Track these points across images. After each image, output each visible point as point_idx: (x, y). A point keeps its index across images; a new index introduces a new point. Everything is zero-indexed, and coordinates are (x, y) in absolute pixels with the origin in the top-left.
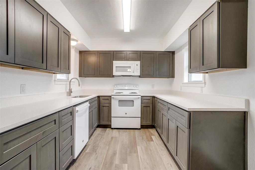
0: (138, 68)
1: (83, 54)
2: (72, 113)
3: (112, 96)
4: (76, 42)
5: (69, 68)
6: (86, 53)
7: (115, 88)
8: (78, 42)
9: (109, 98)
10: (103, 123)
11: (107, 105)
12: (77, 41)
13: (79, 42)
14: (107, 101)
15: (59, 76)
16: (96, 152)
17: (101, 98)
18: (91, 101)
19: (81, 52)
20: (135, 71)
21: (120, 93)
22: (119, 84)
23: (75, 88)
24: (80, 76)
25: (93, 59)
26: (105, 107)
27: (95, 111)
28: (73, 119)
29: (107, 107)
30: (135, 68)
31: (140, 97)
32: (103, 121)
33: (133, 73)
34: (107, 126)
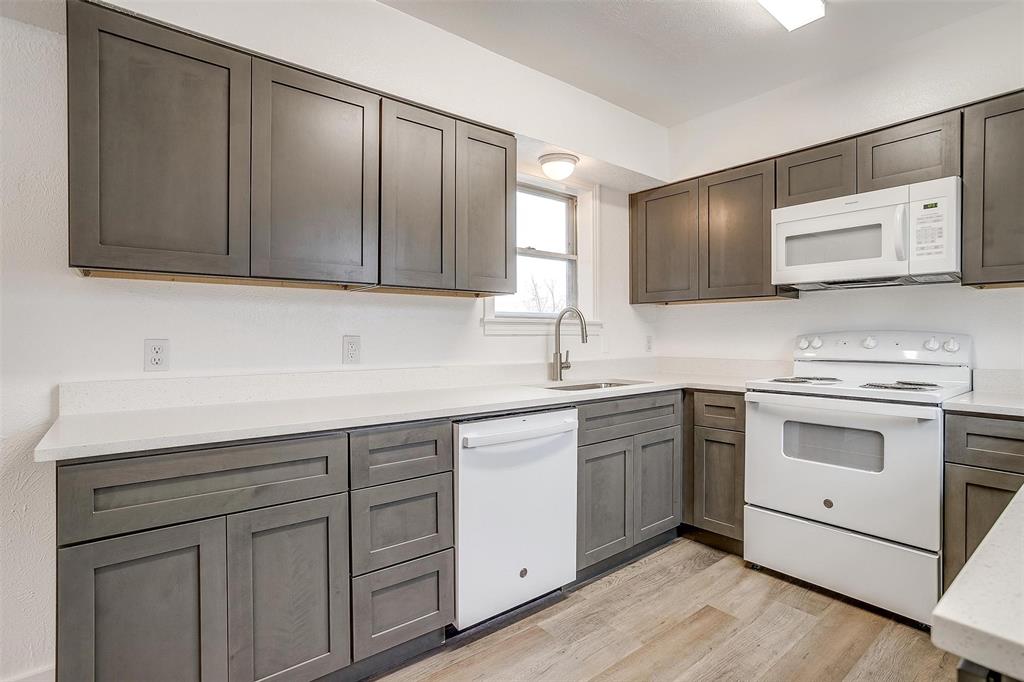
0: (936, 225)
2: (438, 447)
3: (749, 397)
4: (573, 166)
6: (653, 196)
7: (799, 354)
8: (579, 164)
9: (733, 405)
10: (706, 521)
11: (727, 437)
12: (574, 159)
13: (585, 161)
14: (727, 419)
16: (570, 641)
17: (699, 402)
19: (635, 200)
20: (913, 244)
21: (804, 380)
22: (821, 334)
24: (634, 298)
26: (715, 448)
28: (449, 472)
29: (725, 446)
30: (914, 227)
31: (936, 414)
32: (708, 512)
33: (900, 258)
34: (728, 545)
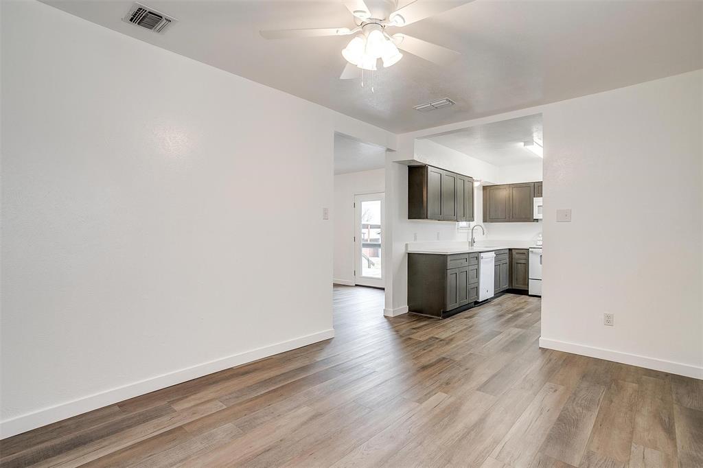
1: (488, 190)
2: (477, 258)
3: (530, 250)
5: (473, 217)
6: (493, 188)
9: (525, 253)
10: (516, 286)
11: (523, 261)
14: (524, 256)
15: (463, 224)
17: (514, 252)
18: (498, 253)
19: (485, 188)
23: (478, 237)
24: (485, 221)
25: (503, 194)
26: (519, 264)
27: (505, 268)
28: (478, 264)
29: (522, 264)
32: (517, 284)
34: (523, 292)
